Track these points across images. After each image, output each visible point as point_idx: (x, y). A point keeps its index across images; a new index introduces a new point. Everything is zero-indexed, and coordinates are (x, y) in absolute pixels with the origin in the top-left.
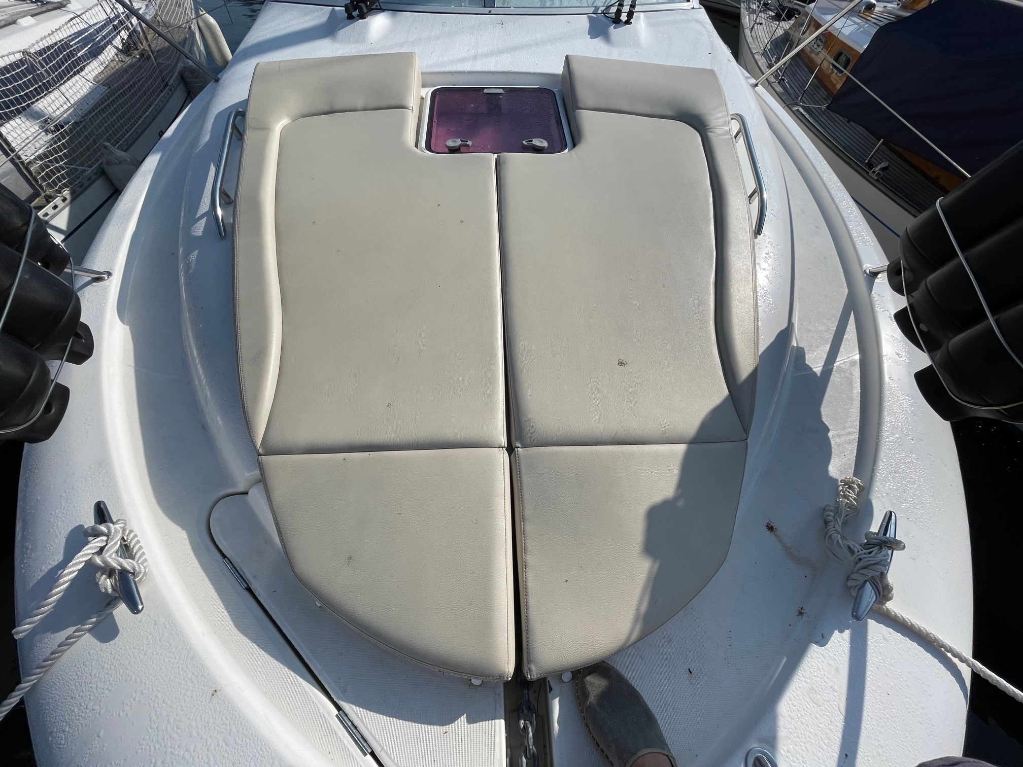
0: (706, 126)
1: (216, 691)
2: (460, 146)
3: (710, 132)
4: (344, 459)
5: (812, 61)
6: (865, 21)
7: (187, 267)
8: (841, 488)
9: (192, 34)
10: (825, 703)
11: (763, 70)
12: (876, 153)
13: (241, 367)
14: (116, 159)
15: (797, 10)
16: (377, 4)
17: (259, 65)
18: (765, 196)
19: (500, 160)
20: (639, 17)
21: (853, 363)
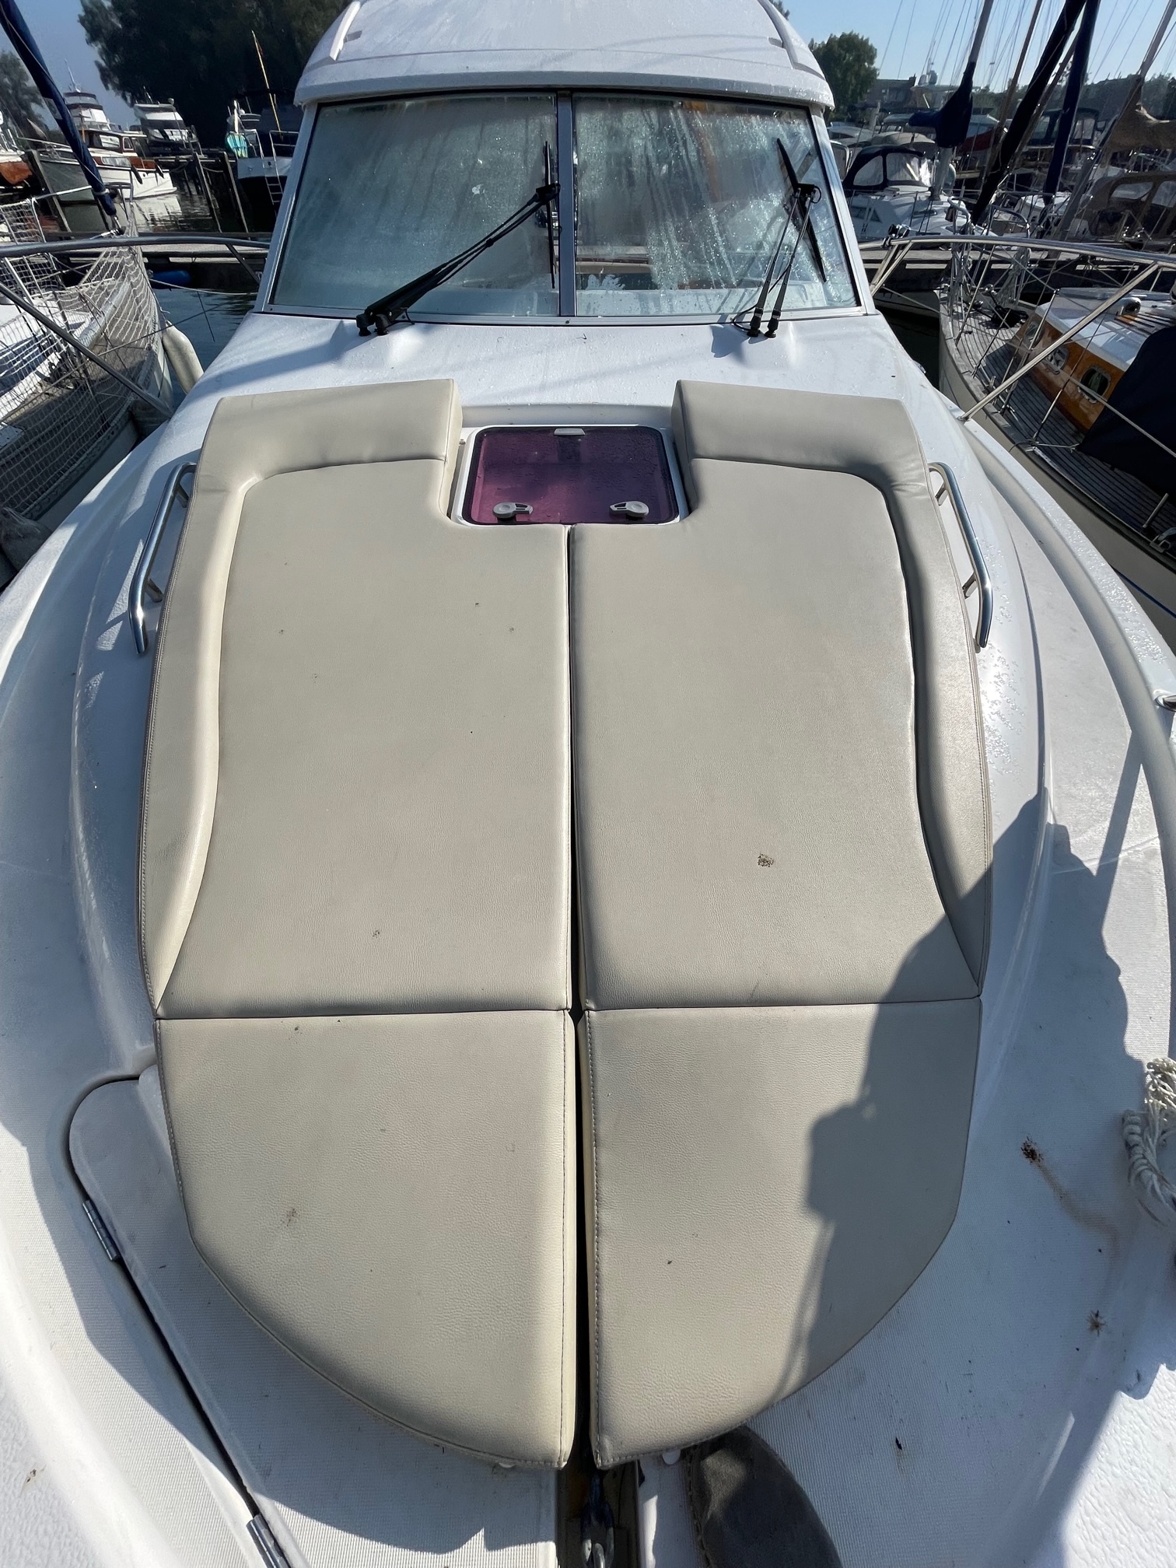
0: (891, 481)
1: (34, 1472)
2: (515, 513)
3: (899, 490)
4: (296, 1029)
5: (1050, 383)
6: (1127, 326)
7: (85, 698)
8: (1149, 1079)
9: (153, 355)
10: (1154, 1522)
11: (978, 396)
12: (1159, 515)
13: (142, 866)
14: (20, 530)
15: (1024, 313)
16: (404, 314)
17: (223, 401)
18: (988, 585)
19: (574, 535)
20: (786, 328)
21: (1150, 854)
